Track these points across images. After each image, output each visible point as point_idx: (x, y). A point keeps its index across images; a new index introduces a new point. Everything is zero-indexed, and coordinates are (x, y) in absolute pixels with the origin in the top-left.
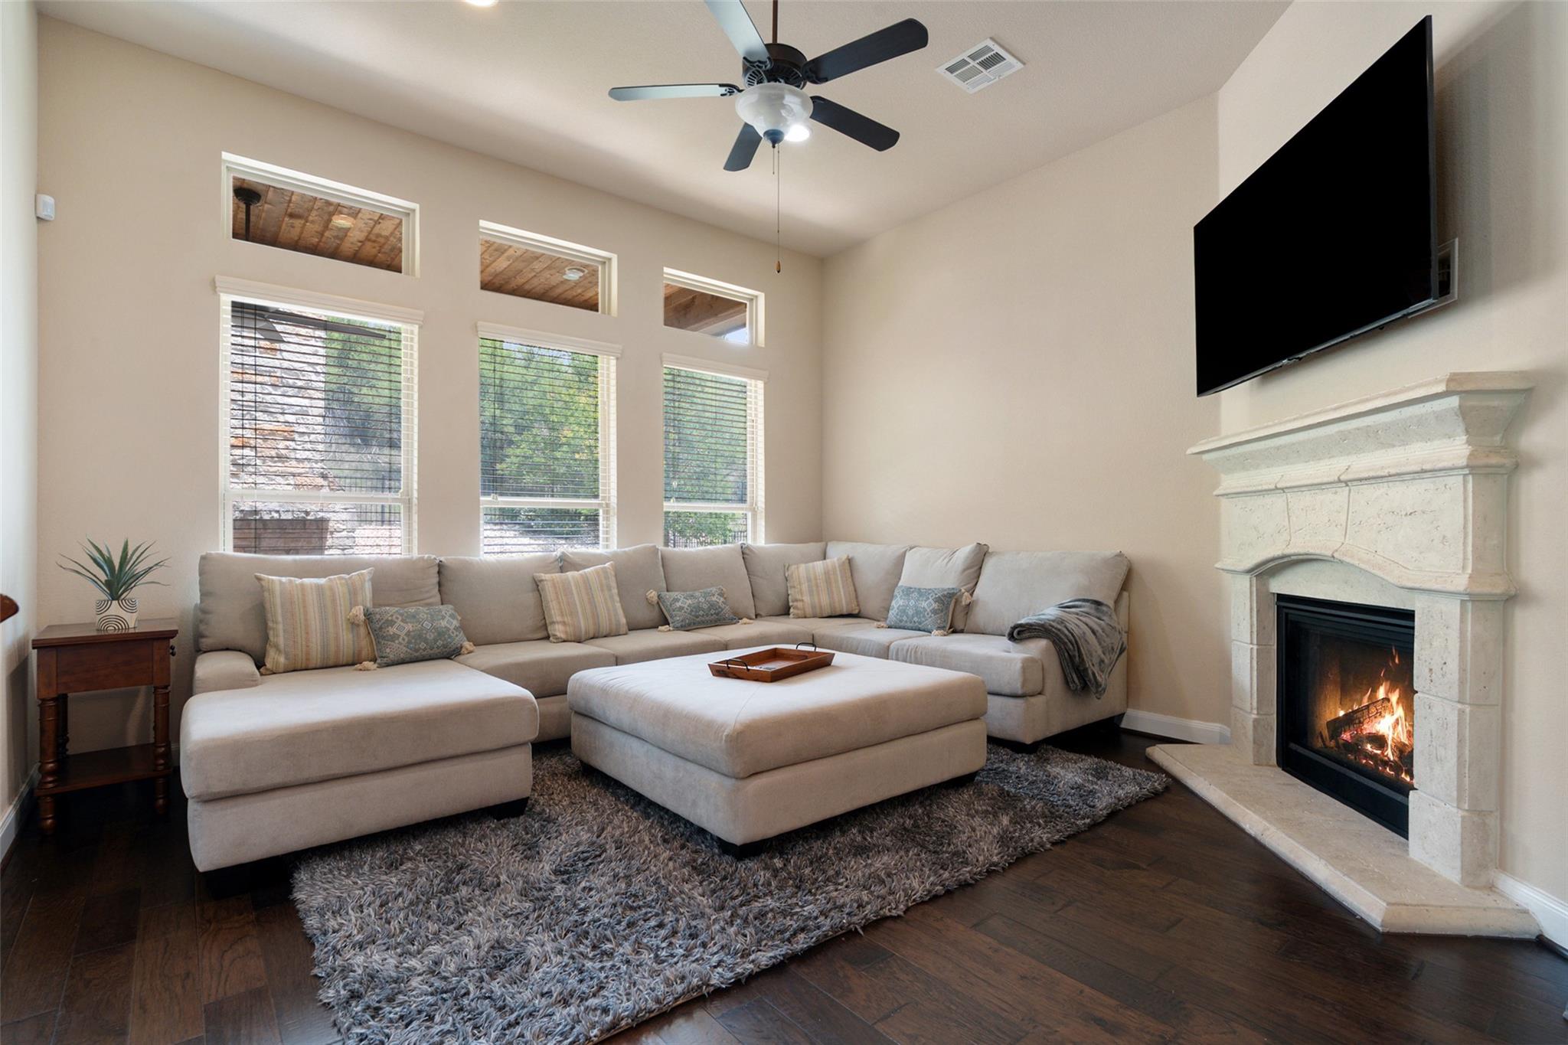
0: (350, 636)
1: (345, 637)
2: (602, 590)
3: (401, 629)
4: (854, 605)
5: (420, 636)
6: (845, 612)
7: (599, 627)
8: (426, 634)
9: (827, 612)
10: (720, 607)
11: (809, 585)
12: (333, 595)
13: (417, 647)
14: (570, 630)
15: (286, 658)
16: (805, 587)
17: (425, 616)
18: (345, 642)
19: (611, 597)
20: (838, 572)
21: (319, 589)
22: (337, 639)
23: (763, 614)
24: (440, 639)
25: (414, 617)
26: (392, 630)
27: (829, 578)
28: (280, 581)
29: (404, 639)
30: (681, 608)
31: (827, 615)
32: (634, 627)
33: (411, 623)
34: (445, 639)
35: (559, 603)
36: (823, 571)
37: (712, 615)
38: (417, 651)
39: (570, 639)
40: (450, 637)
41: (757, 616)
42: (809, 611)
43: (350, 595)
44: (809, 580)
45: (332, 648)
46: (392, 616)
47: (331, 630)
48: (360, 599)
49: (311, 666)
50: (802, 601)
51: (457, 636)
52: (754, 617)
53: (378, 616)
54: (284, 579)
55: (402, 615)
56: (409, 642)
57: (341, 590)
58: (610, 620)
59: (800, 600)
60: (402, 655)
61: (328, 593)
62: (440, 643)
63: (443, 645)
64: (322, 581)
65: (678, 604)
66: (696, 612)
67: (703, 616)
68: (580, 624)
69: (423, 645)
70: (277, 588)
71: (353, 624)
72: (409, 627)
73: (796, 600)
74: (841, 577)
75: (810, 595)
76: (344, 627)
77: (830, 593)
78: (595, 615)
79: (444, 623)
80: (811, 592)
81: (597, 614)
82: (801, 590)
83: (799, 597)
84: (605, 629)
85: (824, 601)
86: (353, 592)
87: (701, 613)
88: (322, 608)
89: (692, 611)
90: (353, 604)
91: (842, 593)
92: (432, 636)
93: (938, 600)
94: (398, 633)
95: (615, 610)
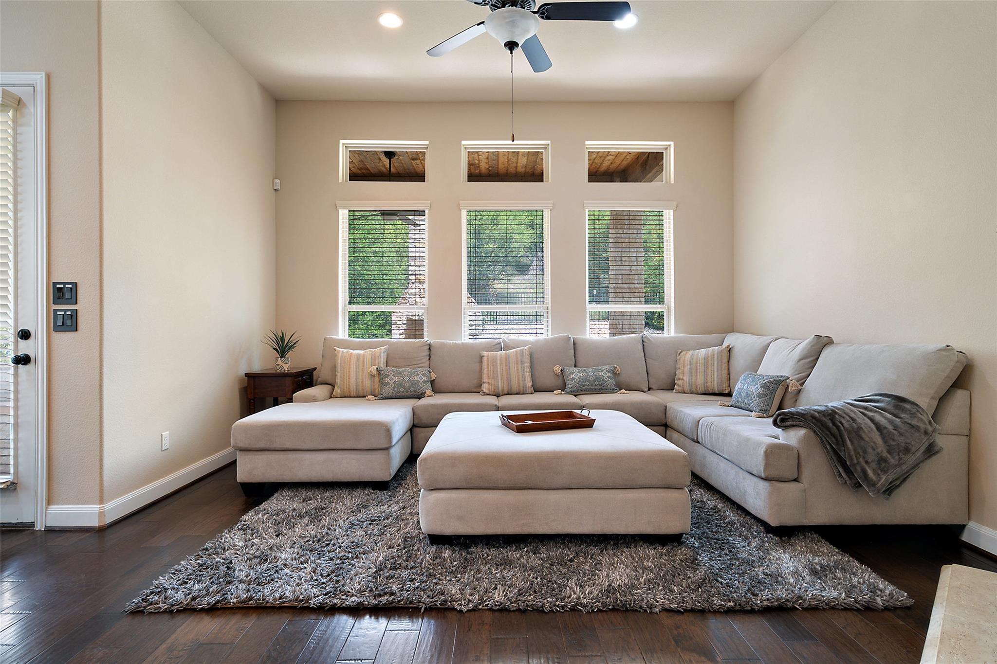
0: (370, 382)
1: (367, 382)
2: (517, 364)
3: (392, 379)
4: (725, 385)
5: (401, 384)
6: (716, 391)
7: (511, 388)
8: (404, 383)
9: (701, 389)
10: (603, 380)
11: (690, 369)
12: (364, 359)
13: (398, 390)
14: (492, 388)
15: (341, 391)
16: (687, 369)
17: (407, 373)
18: (367, 385)
19: (523, 368)
20: (716, 358)
21: (358, 355)
22: (363, 382)
23: (654, 388)
24: (413, 387)
25: (400, 373)
26: (387, 380)
27: (708, 362)
28: (343, 351)
29: (392, 385)
30: (573, 379)
31: (701, 392)
32: (537, 390)
33: (397, 377)
34: (416, 387)
35: (488, 370)
36: (704, 356)
37: (596, 385)
38: (398, 392)
39: (491, 393)
40: (419, 386)
41: (649, 389)
42: (687, 388)
43: (372, 359)
44: (691, 364)
45: (360, 388)
46: (389, 372)
47: (360, 377)
48: (377, 362)
49: (352, 396)
50: (683, 379)
51: (423, 386)
52: (647, 390)
53: (383, 372)
54: (345, 351)
55: (394, 372)
56: (394, 387)
57: (368, 357)
58: (519, 383)
59: (681, 379)
60: (390, 394)
61: (361, 359)
62: (412, 389)
63: (414, 391)
64: (361, 352)
65: (572, 376)
66: (583, 382)
67: (588, 385)
68: (498, 384)
69: (402, 390)
70: (340, 354)
71: (372, 376)
72: (396, 379)
73: (679, 379)
74: (718, 363)
75: (690, 376)
76: (367, 376)
77: (706, 374)
78: (509, 380)
79: (417, 378)
80: (691, 373)
81: (510, 379)
82: (683, 371)
83: (681, 377)
84: (515, 388)
85: (700, 380)
86: (374, 358)
87: (587, 383)
88: (357, 366)
89: (580, 381)
90: (373, 364)
91: (716, 376)
92: (408, 385)
93: (764, 386)
94: (390, 382)
95: (524, 378)
